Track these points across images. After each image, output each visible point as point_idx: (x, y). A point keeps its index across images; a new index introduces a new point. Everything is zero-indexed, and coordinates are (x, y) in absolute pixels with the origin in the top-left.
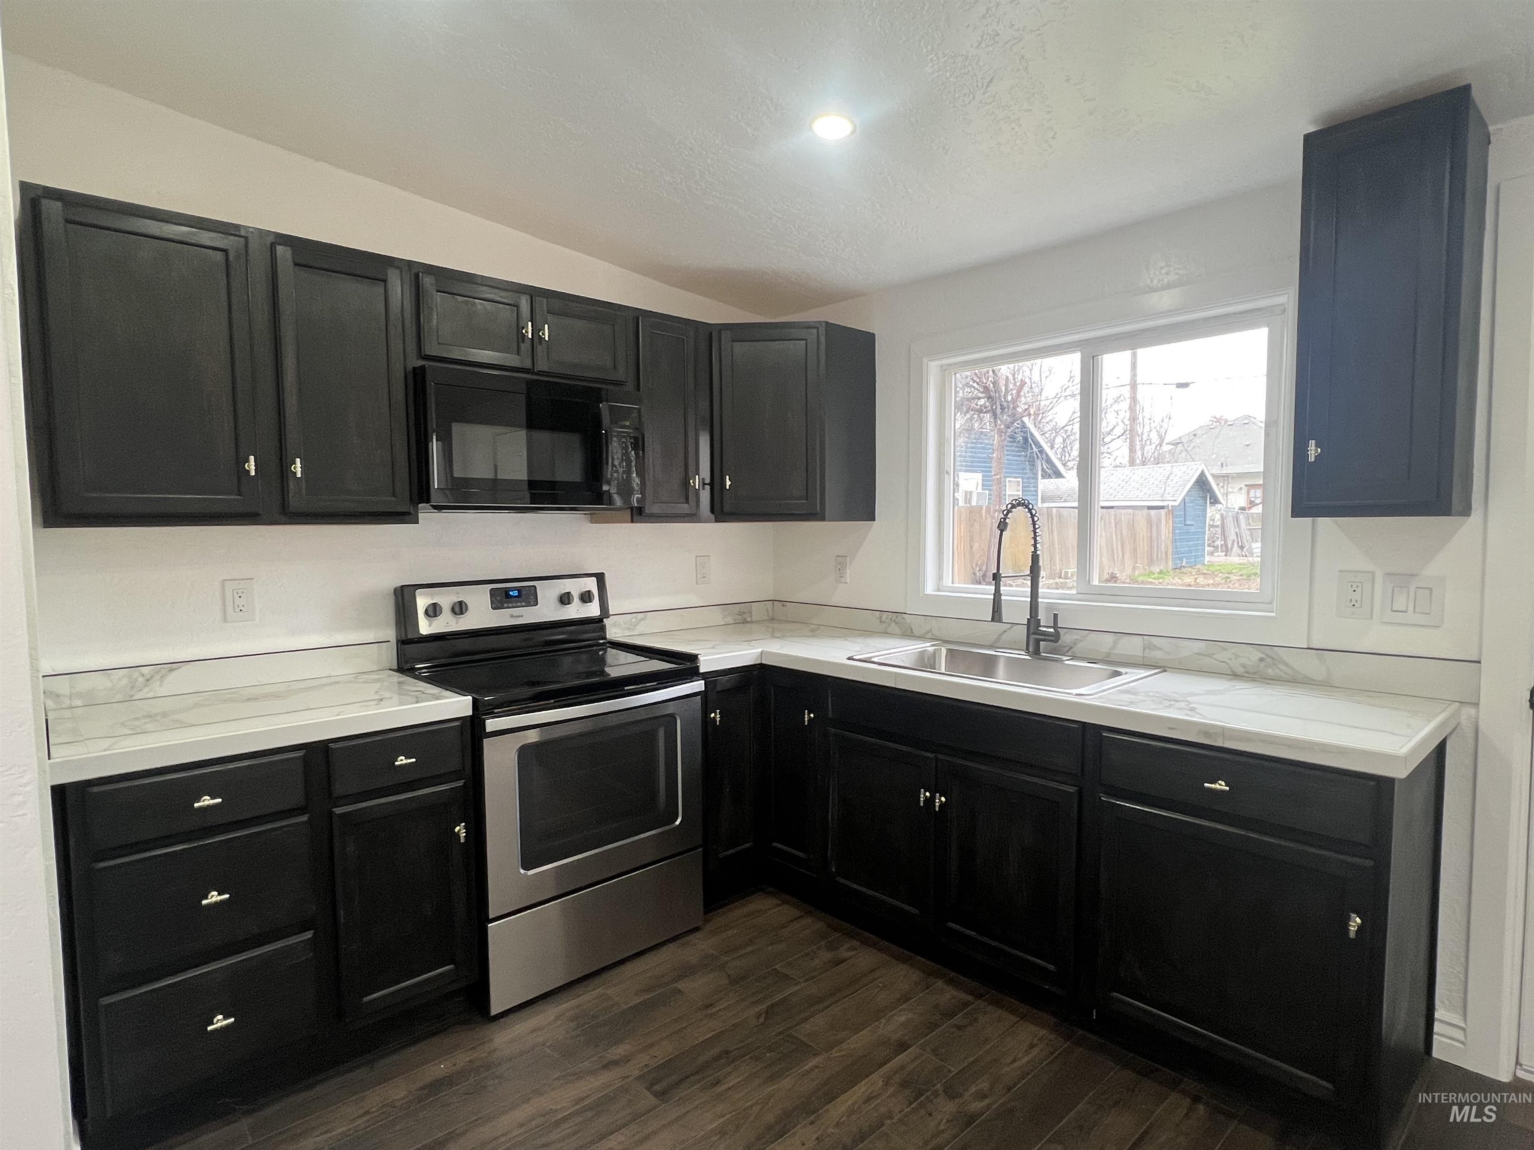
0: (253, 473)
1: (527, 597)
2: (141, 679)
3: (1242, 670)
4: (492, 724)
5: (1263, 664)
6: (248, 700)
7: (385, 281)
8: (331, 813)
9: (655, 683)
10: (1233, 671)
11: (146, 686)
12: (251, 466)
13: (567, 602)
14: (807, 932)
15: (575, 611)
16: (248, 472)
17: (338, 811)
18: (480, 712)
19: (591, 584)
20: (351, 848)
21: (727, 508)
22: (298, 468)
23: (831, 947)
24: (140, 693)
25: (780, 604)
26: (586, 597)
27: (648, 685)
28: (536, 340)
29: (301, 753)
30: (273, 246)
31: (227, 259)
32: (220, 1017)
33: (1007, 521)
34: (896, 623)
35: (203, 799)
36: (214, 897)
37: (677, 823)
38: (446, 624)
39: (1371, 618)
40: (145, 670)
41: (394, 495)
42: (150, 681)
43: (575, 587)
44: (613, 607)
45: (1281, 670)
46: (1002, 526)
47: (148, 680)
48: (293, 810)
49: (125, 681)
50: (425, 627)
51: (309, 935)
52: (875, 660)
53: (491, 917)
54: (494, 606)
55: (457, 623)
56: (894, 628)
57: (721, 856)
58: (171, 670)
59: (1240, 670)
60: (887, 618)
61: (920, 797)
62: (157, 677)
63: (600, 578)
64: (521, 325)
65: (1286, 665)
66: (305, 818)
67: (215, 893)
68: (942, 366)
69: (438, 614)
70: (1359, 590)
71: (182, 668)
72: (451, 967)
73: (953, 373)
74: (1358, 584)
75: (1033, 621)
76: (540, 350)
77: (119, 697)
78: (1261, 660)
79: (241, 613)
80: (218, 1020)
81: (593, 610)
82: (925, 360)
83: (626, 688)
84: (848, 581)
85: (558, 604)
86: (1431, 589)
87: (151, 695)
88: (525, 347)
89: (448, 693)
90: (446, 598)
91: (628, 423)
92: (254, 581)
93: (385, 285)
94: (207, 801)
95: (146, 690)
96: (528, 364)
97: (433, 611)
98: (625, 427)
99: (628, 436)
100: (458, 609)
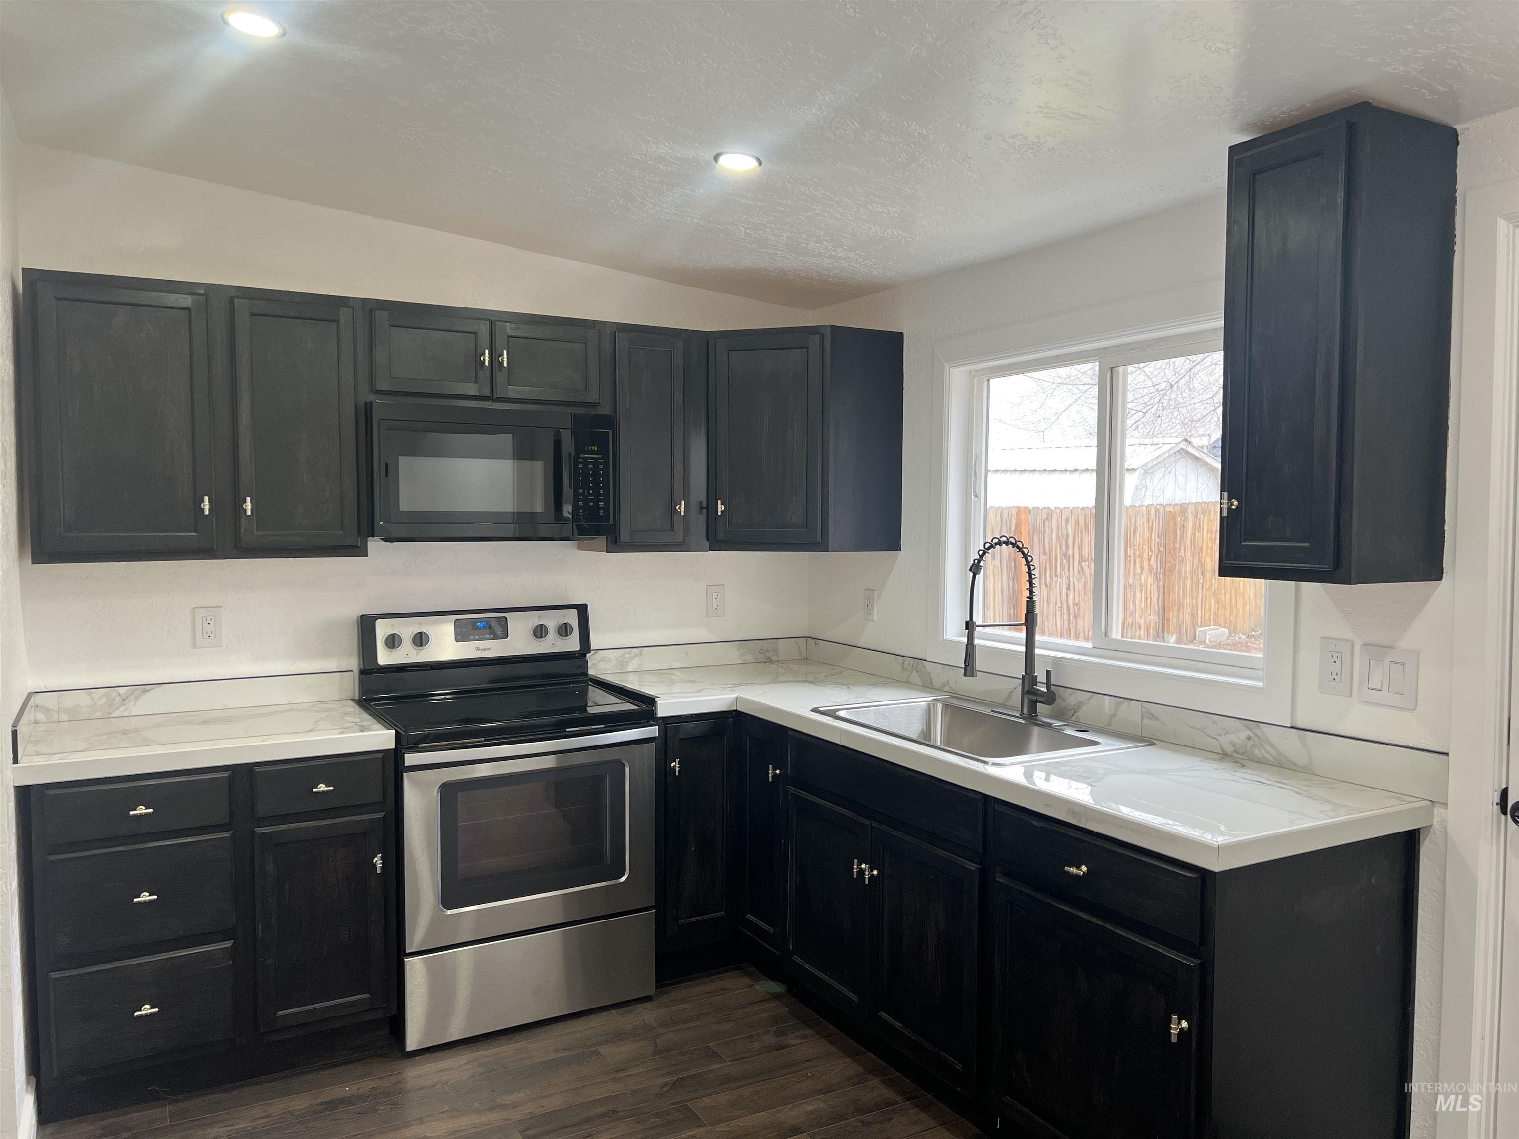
0: (207, 512)
1: (500, 629)
2: (117, 698)
3: (1232, 749)
4: (411, 759)
5: (1250, 744)
6: (204, 722)
7: (337, 321)
8: (253, 832)
9: (603, 726)
10: (1223, 750)
11: (123, 705)
12: (206, 506)
13: (539, 636)
14: (765, 1015)
15: (552, 644)
16: (203, 510)
17: (259, 830)
18: (403, 745)
19: (572, 618)
20: (270, 867)
21: (721, 536)
22: (248, 506)
23: (780, 1033)
24: (117, 711)
25: (813, 641)
26: (564, 630)
27: (593, 727)
28: (496, 366)
29: (226, 774)
30: (232, 300)
31: (190, 317)
32: (148, 1006)
33: (981, 563)
34: (917, 672)
35: (139, 808)
36: (145, 897)
37: (623, 879)
38: (406, 655)
39: (1351, 695)
40: (122, 690)
41: (342, 529)
42: (127, 700)
43: (552, 620)
44: (595, 641)
45: (1267, 752)
46: (975, 568)
47: (124, 700)
48: (219, 825)
49: (104, 700)
50: (384, 658)
51: (228, 944)
52: (842, 714)
53: (408, 951)
54: (458, 637)
55: (417, 654)
56: (915, 677)
57: (681, 922)
58: (145, 691)
59: (1229, 749)
60: (909, 665)
61: (853, 868)
62: (132, 697)
63: (582, 610)
64: (479, 352)
65: (1272, 746)
66: (227, 835)
67: (147, 894)
68: (970, 371)
69: (396, 646)
70: (1338, 661)
71: (153, 691)
72: (367, 995)
73: (985, 379)
74: (1337, 654)
75: (1029, 678)
76: (501, 377)
77: (99, 714)
78: (1249, 738)
79: (209, 639)
80: (145, 1008)
81: (572, 644)
82: (947, 367)
83: (567, 730)
84: (875, 620)
85: (532, 637)
86: (1403, 664)
87: (126, 714)
88: (484, 375)
89: (378, 726)
90: (407, 629)
91: (596, 448)
92: (222, 608)
93: (338, 325)
94: (142, 810)
95: (122, 708)
96: (486, 391)
97: (393, 642)
98: (593, 452)
99: (596, 462)
100: (420, 640)
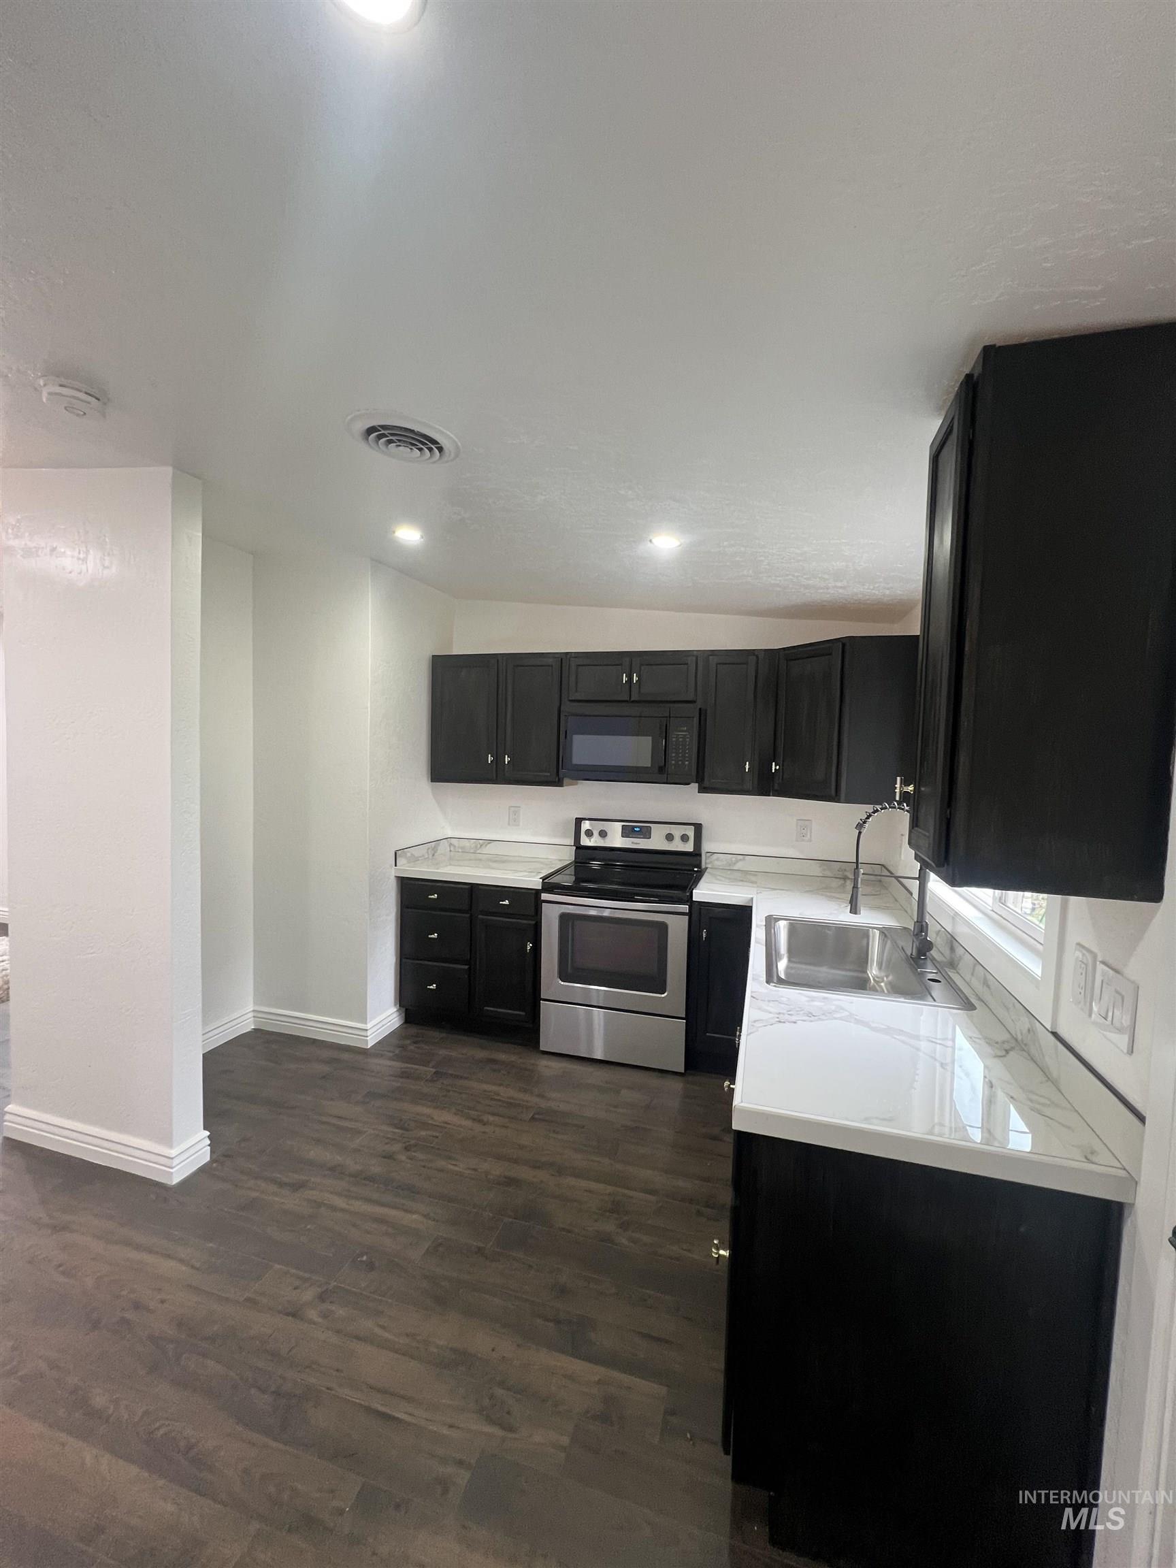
1: (645, 833)
2: (479, 845)
3: (1021, 1036)
4: (545, 896)
5: (1029, 1037)
7: (552, 666)
8: (477, 917)
13: (670, 840)
15: (677, 846)
17: (479, 917)
19: (690, 832)
21: (776, 786)
22: (507, 759)
26: (685, 838)
28: (632, 683)
29: (469, 887)
30: (507, 660)
36: (435, 936)
37: (665, 995)
38: (594, 841)
41: (549, 772)
43: (677, 832)
44: (707, 847)
45: (1037, 1051)
47: (483, 846)
48: (464, 910)
50: (587, 841)
51: (467, 967)
53: (542, 997)
54: (624, 835)
57: (708, 1034)
58: (489, 843)
59: (1019, 1037)
63: (698, 828)
64: (623, 676)
65: (1040, 1046)
66: (468, 916)
67: (436, 934)
69: (593, 836)
70: (1084, 974)
71: (492, 843)
72: (524, 1014)
75: (918, 925)
76: (634, 688)
77: (472, 851)
81: (689, 847)
83: (635, 897)
85: (665, 840)
86: (1123, 997)
90: (594, 828)
91: (685, 728)
92: (519, 808)
93: (552, 668)
96: (626, 697)
97: (589, 833)
98: (683, 731)
99: (685, 736)
100: (603, 834)
